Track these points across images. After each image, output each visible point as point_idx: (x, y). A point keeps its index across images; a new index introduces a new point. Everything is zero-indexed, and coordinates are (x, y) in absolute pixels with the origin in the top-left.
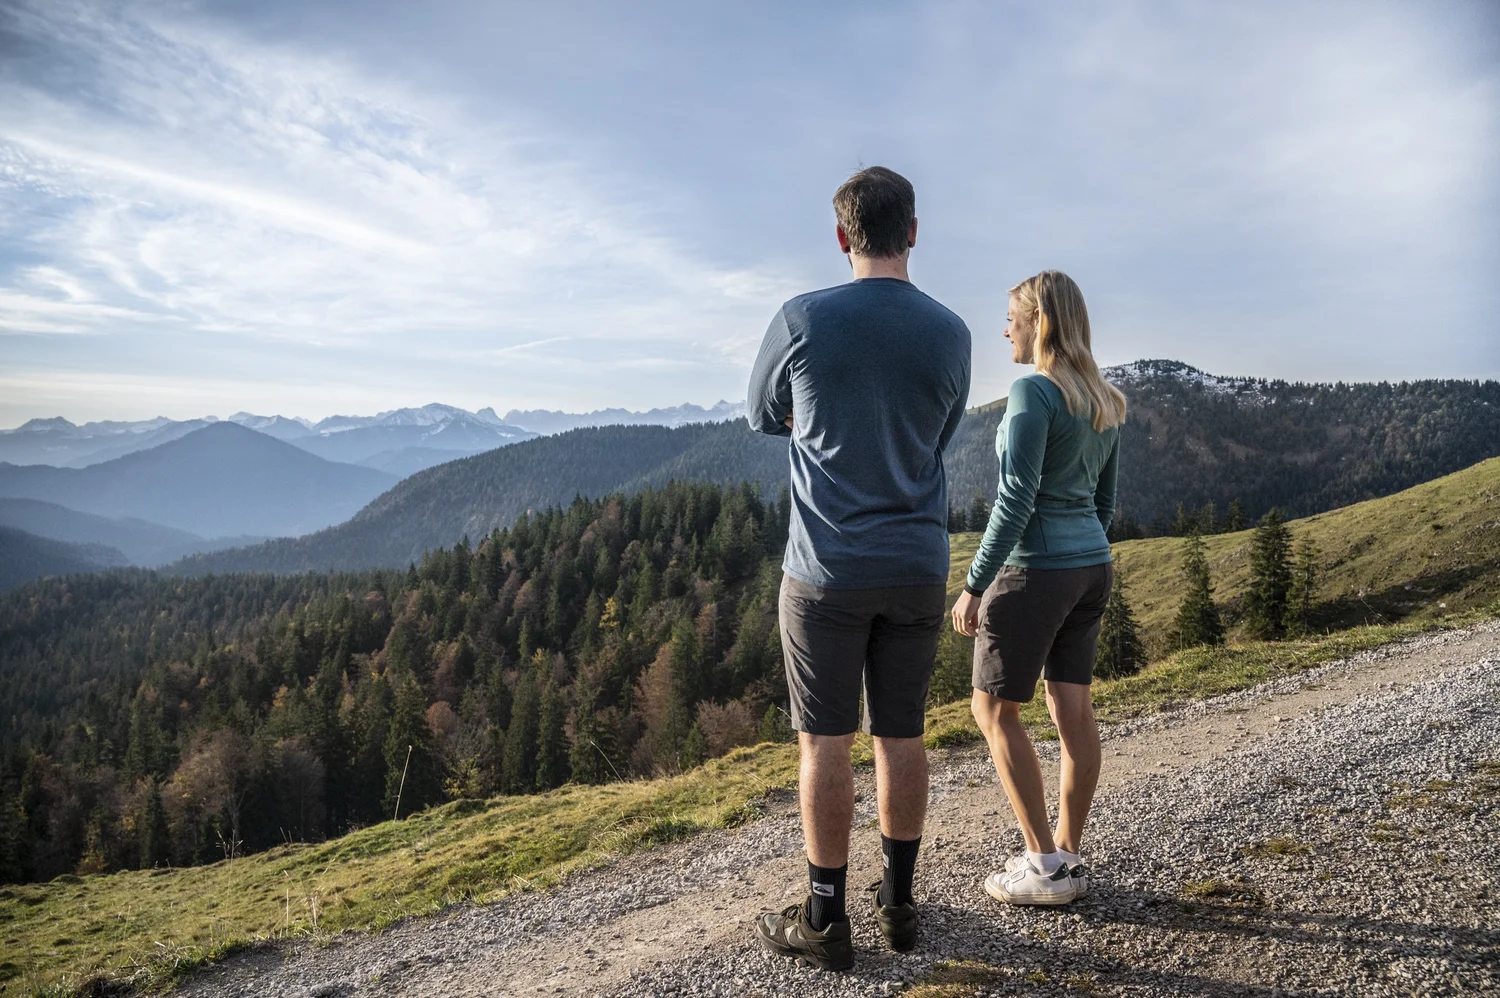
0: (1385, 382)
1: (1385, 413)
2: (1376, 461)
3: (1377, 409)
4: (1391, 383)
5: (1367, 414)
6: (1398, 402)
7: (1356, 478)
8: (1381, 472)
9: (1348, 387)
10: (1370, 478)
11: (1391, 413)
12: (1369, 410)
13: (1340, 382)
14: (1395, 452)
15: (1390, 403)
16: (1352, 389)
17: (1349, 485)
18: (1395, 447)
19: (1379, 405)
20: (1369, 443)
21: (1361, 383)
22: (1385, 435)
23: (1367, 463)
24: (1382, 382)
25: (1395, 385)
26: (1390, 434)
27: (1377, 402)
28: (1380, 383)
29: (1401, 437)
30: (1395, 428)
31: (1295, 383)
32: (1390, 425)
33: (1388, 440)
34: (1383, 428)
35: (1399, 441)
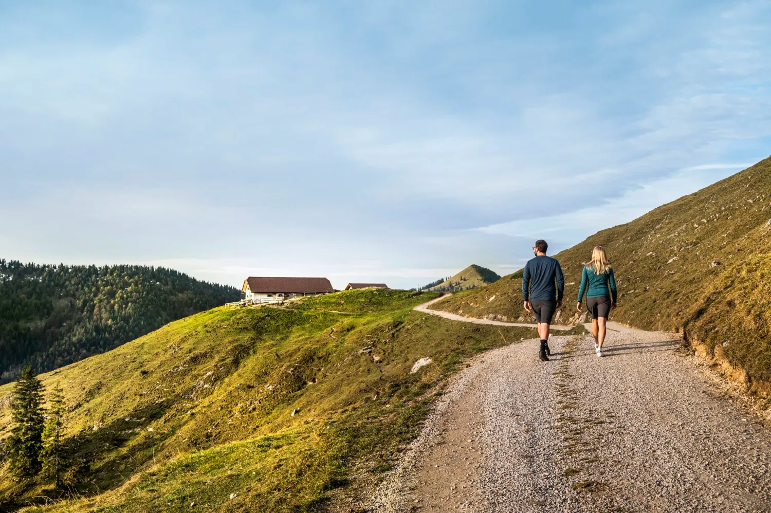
0: (93, 265)
1: (94, 289)
2: (88, 325)
3: (88, 286)
4: (97, 266)
5: (81, 289)
6: (103, 281)
7: (74, 339)
8: (92, 335)
9: (68, 269)
10: (84, 339)
11: (98, 289)
12: (83, 286)
13: (62, 264)
14: (101, 318)
15: (97, 281)
16: (70, 270)
17: (69, 345)
18: (100, 315)
19: (90, 283)
20: (82, 312)
21: (77, 265)
22: (94, 305)
23: (82, 327)
24: (92, 265)
25: (100, 268)
26: (97, 305)
27: (88, 280)
28: (89, 266)
29: (105, 307)
30: (101, 301)
31: (28, 263)
32: (97, 298)
33: (96, 309)
34: (93, 301)
35: (103, 310)
